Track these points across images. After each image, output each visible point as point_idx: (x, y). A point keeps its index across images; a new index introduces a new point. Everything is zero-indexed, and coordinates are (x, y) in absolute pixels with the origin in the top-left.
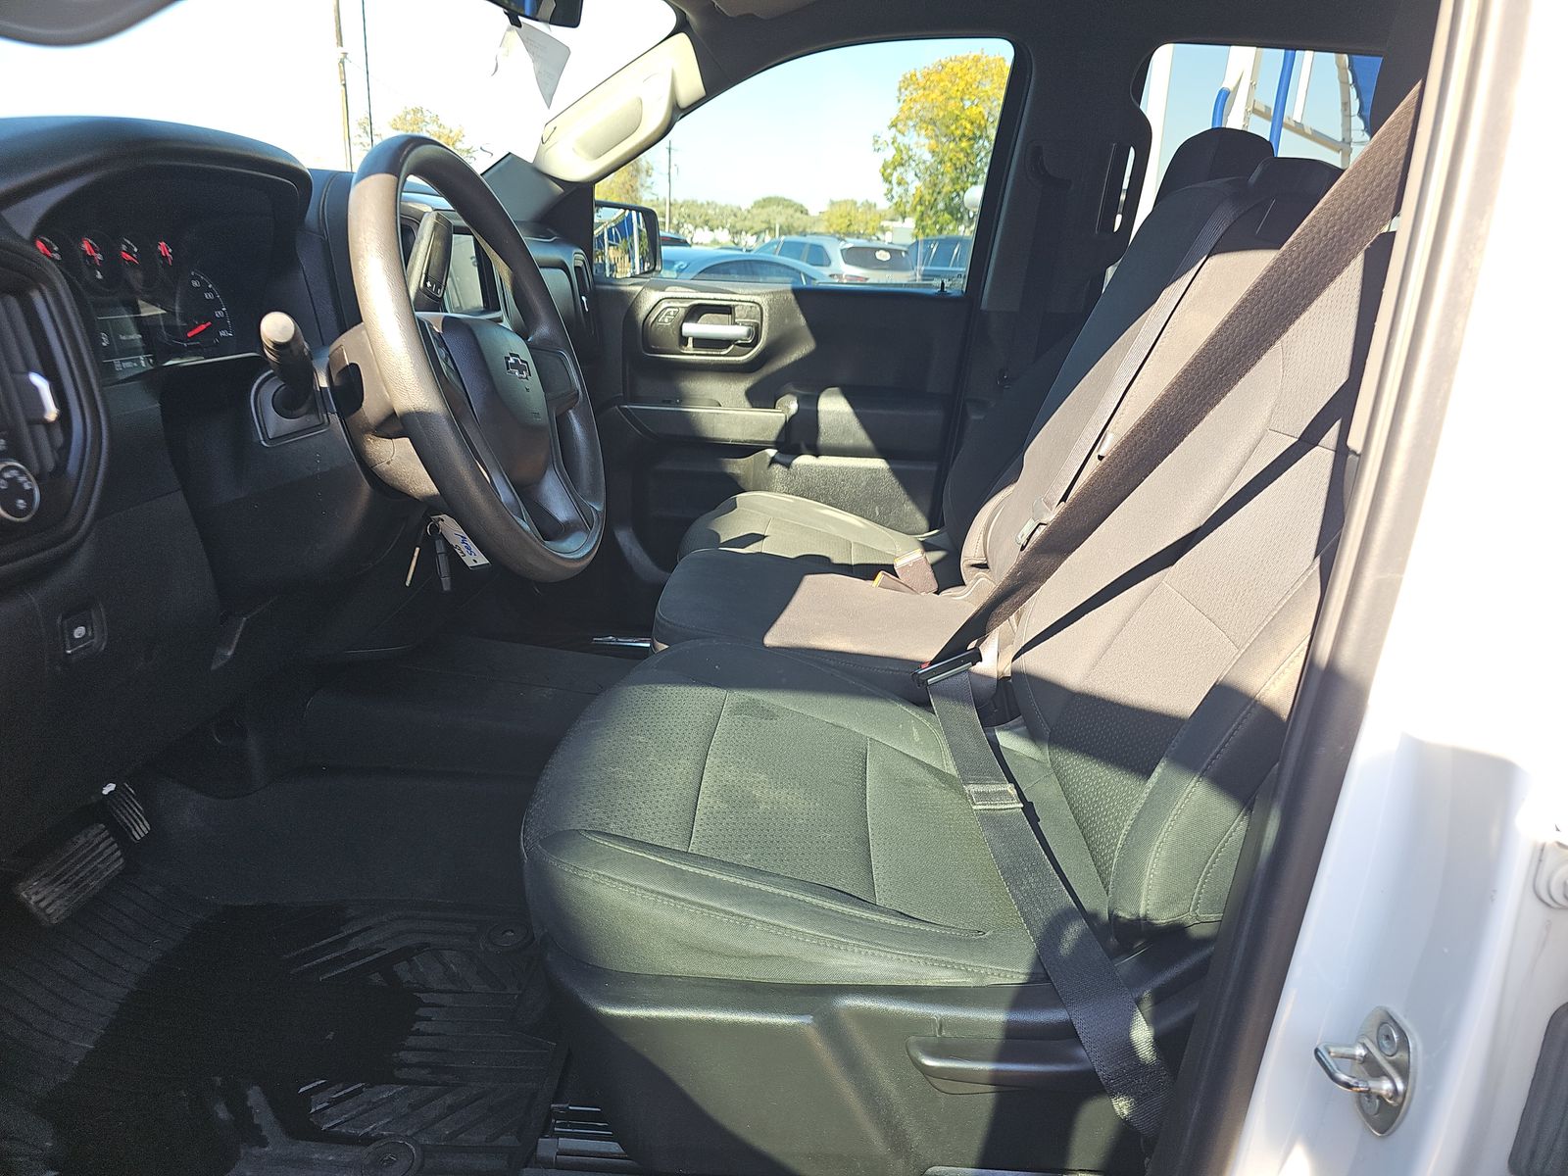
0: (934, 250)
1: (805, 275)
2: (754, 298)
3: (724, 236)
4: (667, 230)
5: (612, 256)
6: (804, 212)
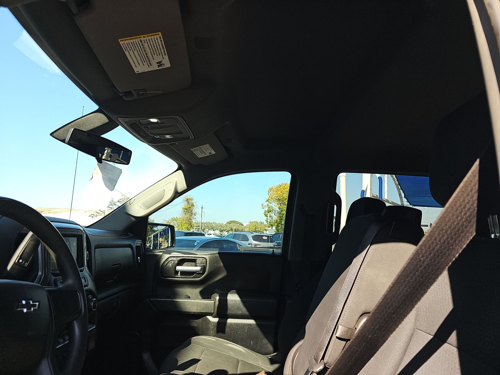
0: (281, 236)
1: (239, 244)
2: (205, 255)
3: (218, 232)
4: (200, 231)
5: (160, 240)
6: (242, 225)
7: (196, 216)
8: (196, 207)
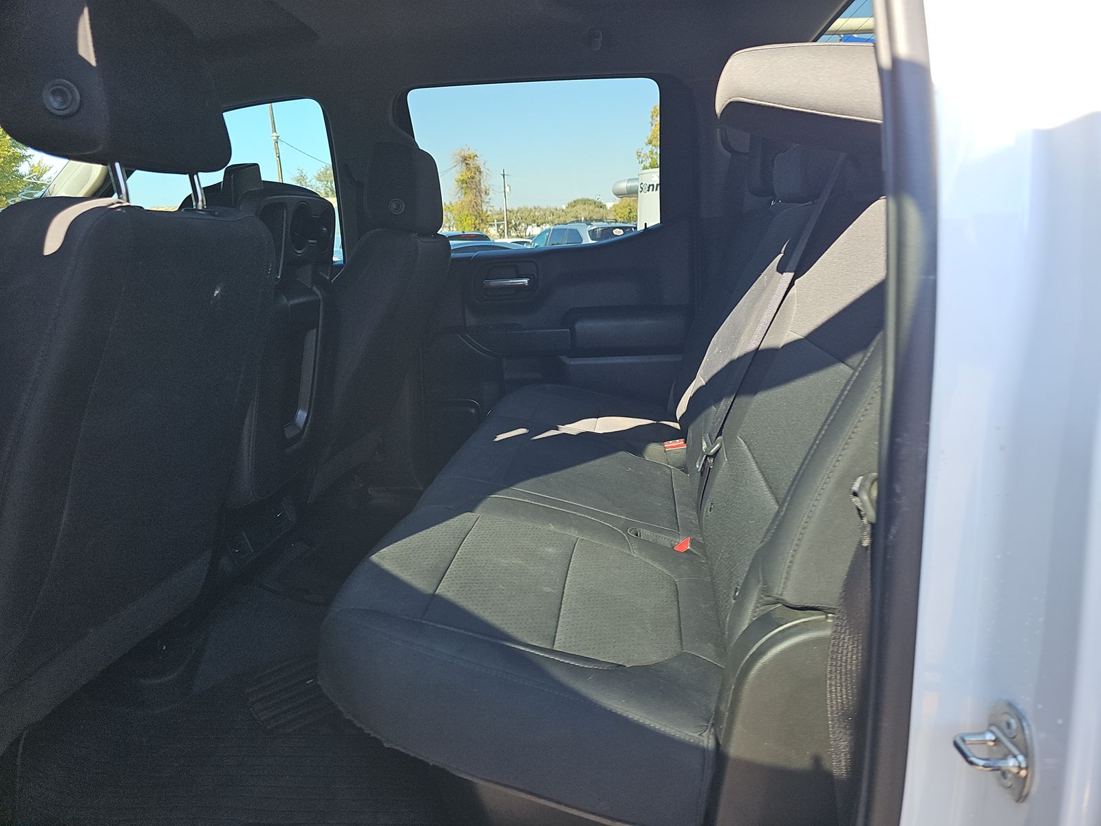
6: (602, 206)
7: (489, 197)
8: (485, 174)
